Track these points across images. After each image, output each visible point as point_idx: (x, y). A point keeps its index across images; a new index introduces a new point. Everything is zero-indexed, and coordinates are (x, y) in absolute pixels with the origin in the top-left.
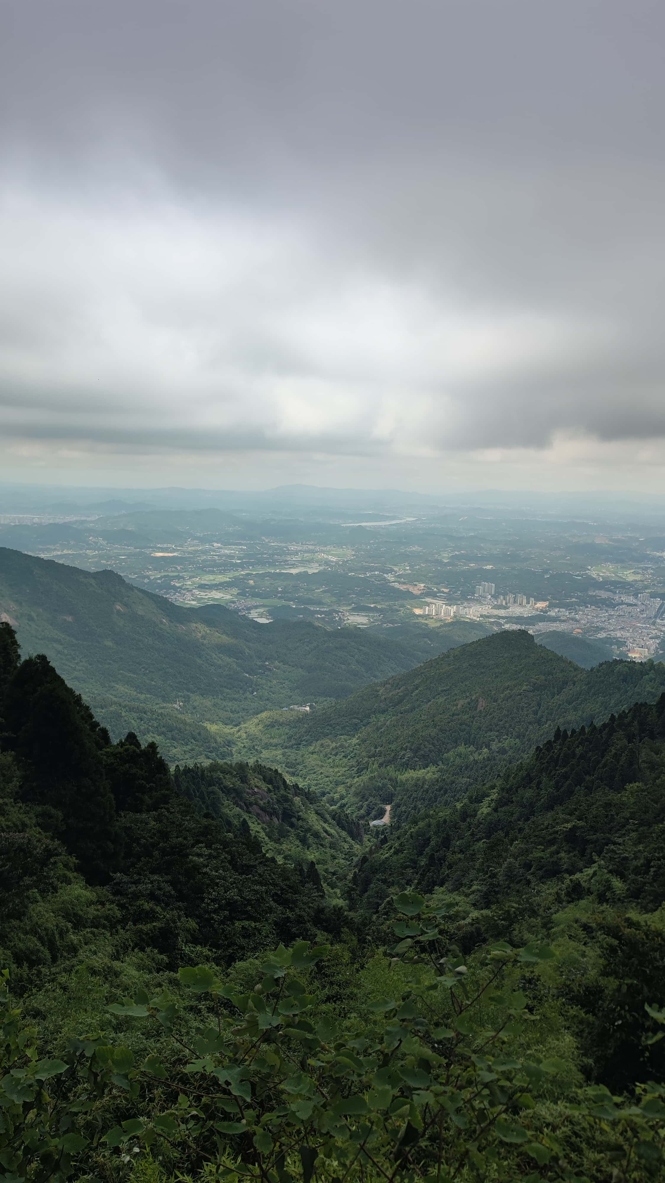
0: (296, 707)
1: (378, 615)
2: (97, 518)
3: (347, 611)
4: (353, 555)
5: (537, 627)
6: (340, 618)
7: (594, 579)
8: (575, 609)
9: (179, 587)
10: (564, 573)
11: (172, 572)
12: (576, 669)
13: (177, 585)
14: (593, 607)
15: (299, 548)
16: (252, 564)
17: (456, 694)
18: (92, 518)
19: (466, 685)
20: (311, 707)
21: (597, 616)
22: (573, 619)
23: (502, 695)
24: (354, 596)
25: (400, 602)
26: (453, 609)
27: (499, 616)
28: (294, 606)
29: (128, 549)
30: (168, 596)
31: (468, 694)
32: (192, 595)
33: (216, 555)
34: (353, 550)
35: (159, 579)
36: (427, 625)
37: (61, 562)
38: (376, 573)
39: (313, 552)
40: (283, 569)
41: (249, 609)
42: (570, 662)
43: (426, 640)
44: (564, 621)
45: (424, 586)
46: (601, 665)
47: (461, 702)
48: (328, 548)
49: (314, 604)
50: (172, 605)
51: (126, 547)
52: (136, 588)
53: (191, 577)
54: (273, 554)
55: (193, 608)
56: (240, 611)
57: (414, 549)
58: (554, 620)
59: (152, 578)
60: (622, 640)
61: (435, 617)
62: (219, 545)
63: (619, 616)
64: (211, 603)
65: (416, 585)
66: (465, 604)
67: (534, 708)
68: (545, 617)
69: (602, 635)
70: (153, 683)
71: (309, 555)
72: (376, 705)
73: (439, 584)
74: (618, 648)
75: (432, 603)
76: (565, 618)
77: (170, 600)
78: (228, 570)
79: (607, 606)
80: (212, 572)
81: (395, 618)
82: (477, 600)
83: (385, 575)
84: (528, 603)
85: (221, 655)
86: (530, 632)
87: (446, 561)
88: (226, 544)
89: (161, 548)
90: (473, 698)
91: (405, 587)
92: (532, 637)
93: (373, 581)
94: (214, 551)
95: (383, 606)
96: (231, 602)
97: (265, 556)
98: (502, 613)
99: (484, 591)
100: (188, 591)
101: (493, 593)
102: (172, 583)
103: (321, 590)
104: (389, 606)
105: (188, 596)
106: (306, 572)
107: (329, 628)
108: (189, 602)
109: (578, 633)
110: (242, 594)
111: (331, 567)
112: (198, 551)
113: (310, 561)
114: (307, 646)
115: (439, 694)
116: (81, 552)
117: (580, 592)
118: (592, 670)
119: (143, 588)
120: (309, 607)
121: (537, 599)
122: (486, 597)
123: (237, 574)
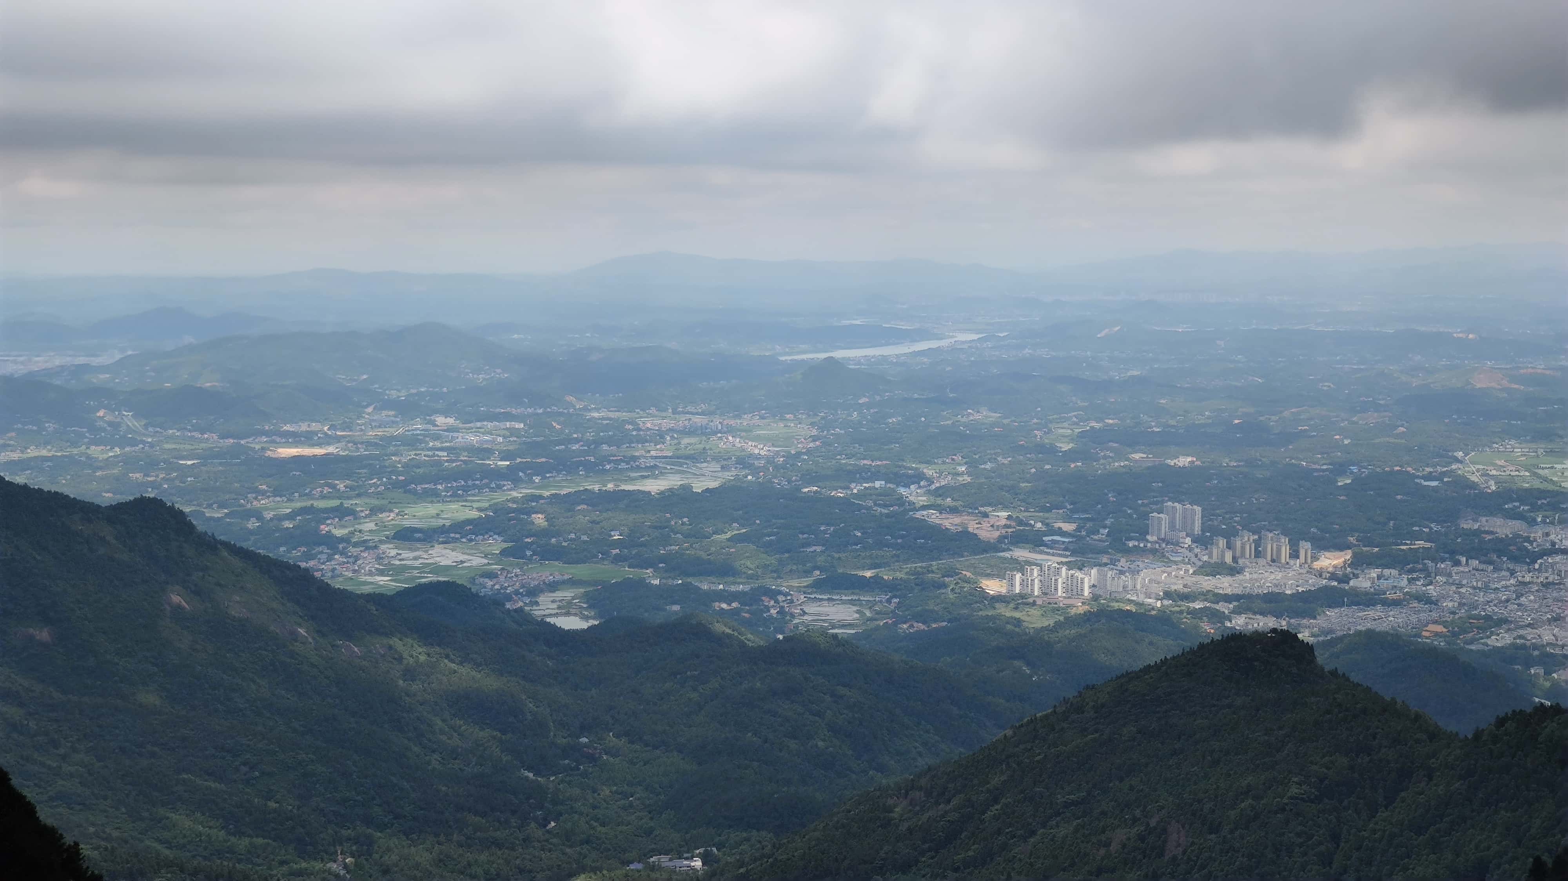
0: (664, 860)
1: (885, 597)
2: (118, 356)
3: (799, 589)
4: (814, 439)
5: (1320, 622)
6: (781, 612)
7: (1473, 486)
8: (1425, 570)
9: (342, 540)
10: (1392, 472)
11: (323, 497)
12: (1434, 735)
13: (339, 532)
14: (1475, 563)
15: (667, 424)
16: (541, 470)
17: (1104, 813)
18: (103, 360)
19: (1131, 788)
20: (706, 859)
21: (1486, 588)
22: (1420, 598)
23: (1232, 814)
24: (819, 549)
25: (946, 562)
26: (1088, 579)
27: (1216, 595)
28: (657, 582)
29: (201, 441)
30: (311, 564)
31: (1138, 813)
32: (379, 559)
33: (442, 449)
34: (813, 424)
35: (290, 517)
36: (1018, 622)
37: (20, 480)
38: (878, 484)
39: (703, 432)
40: (625, 481)
41: (533, 592)
42: (1418, 717)
43: (1017, 663)
44: (1396, 603)
45: (1009, 518)
46: (1501, 722)
47: (1120, 835)
48: (746, 420)
49: (709, 573)
50: (324, 588)
51: (197, 435)
52: (226, 545)
53: (374, 511)
54: (598, 443)
55: (381, 595)
56: (509, 598)
57: (978, 417)
58: (1367, 600)
59: (268, 515)
60: (1558, 651)
61: (1039, 602)
62: (451, 421)
63: (1546, 585)
64: (431, 578)
65: (985, 515)
66: (1123, 562)
67: (1322, 848)
68: (1345, 593)
69: (1501, 639)
70: (272, 805)
71: (692, 440)
72: (886, 848)
73: (1049, 510)
74: (1548, 673)
75: (1030, 563)
76: (1399, 595)
77: (318, 575)
78: (475, 486)
79: (1514, 559)
80: (432, 496)
81: (931, 606)
82: (1154, 552)
83: (902, 490)
84: (1295, 555)
85: (459, 722)
86: (1304, 636)
87: (1066, 447)
88: (469, 417)
89: (293, 434)
90: (1153, 822)
91: (957, 520)
92: (1309, 649)
93: (869, 508)
94: (437, 437)
95: (899, 575)
96: (482, 576)
97: (575, 447)
98: (1225, 584)
99: (1172, 526)
100: (367, 548)
101: (1197, 529)
102: (324, 529)
103: (729, 535)
104: (915, 573)
105: (368, 561)
106: (687, 488)
107: (752, 639)
108: (369, 579)
109: (1437, 634)
110: (514, 552)
111: (755, 471)
112: (393, 438)
113: (695, 458)
114: (695, 689)
115: (1058, 814)
116: (75, 451)
117: (1438, 522)
118: (1478, 735)
119: (244, 545)
120: (695, 582)
121: (1322, 545)
122: (1177, 544)
123: (499, 497)
